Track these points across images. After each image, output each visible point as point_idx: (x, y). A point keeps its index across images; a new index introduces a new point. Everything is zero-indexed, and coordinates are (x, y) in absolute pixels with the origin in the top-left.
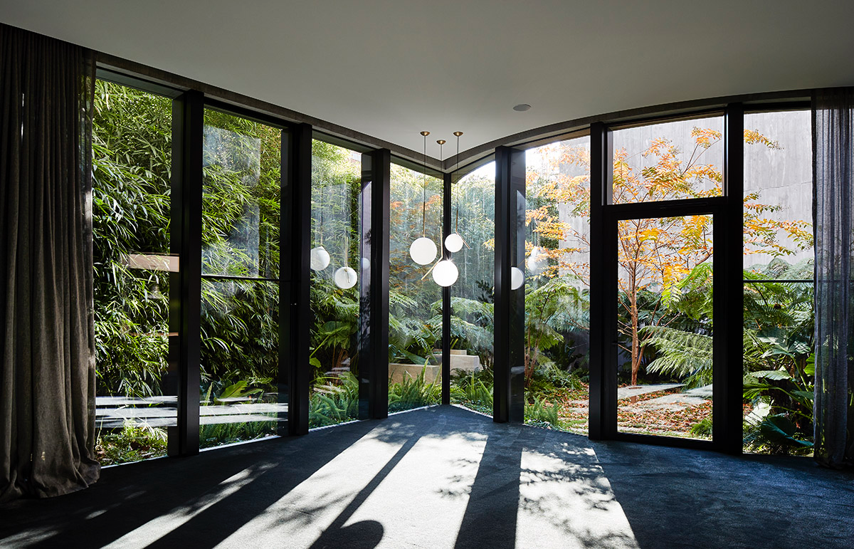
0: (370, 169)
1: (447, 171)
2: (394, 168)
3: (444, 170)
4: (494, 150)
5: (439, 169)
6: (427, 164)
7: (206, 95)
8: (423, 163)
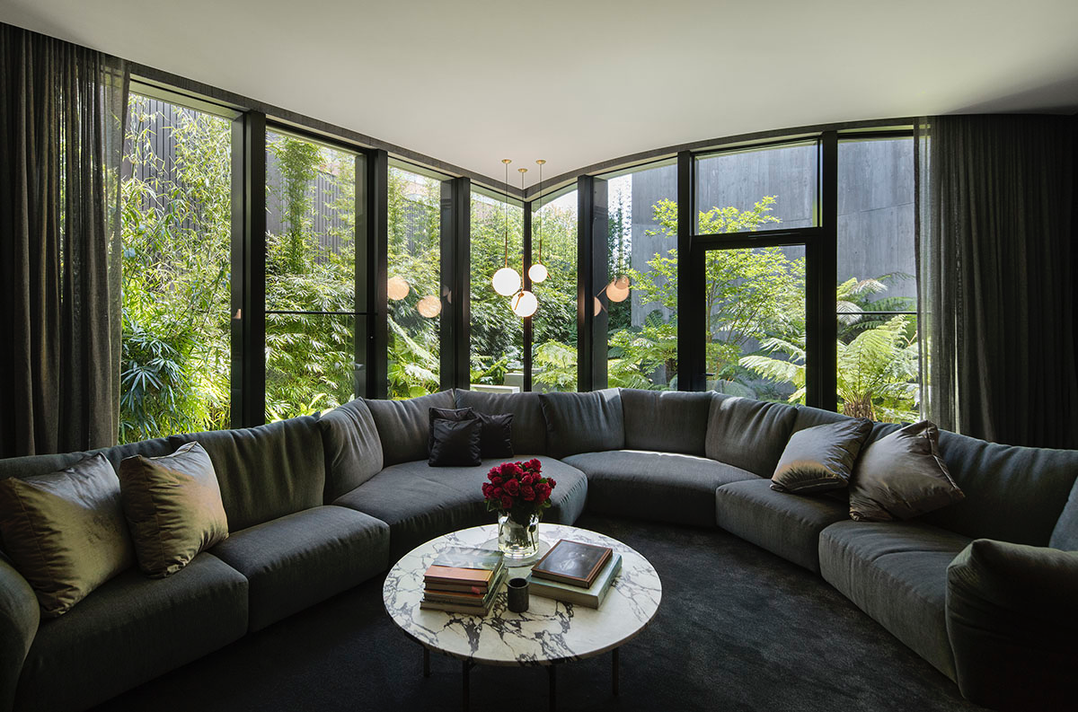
0: (449, 197)
1: (527, 200)
2: (475, 197)
3: (525, 200)
4: (576, 179)
5: (521, 198)
6: (509, 194)
7: (268, 116)
8: (505, 192)
